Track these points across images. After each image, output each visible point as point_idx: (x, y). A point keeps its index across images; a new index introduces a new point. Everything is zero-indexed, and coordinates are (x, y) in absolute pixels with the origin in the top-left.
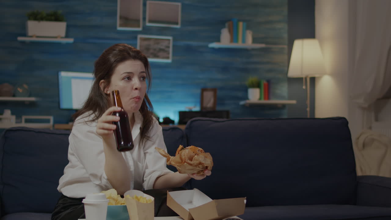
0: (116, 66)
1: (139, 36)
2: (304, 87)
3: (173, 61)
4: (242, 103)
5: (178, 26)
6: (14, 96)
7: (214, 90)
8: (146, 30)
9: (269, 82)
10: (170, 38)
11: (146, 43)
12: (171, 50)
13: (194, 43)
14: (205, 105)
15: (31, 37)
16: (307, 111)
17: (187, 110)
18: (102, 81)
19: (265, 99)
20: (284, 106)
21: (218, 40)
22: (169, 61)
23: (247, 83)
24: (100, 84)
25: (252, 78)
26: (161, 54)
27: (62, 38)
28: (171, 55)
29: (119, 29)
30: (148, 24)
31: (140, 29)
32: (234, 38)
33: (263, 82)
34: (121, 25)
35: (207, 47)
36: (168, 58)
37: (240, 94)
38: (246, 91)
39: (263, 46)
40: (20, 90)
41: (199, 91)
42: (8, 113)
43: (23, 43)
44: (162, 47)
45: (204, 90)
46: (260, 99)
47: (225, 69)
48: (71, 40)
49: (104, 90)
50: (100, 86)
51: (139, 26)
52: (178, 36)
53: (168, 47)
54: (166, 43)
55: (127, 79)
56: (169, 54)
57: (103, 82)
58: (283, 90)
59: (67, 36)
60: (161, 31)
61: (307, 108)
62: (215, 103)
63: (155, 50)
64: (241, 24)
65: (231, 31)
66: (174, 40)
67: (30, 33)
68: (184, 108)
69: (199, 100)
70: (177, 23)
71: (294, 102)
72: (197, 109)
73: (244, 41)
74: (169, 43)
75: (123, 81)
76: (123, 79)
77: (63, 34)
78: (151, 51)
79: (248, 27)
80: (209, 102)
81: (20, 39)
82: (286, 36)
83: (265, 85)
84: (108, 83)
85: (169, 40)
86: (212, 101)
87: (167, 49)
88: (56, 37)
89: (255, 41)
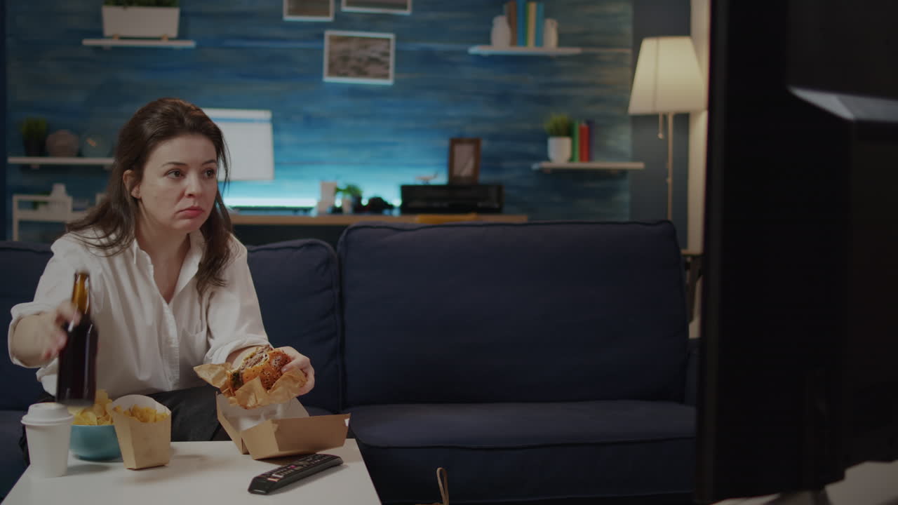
0: (154, 147)
1: (329, 33)
2: (661, 136)
3: (396, 81)
4: (536, 166)
5: (407, 12)
6: (80, 155)
7: (475, 142)
8: (343, 21)
9: (590, 123)
10: (391, 36)
11: (342, 46)
12: (392, 60)
13: (438, 46)
14: (456, 173)
15: (111, 37)
16: (666, 185)
17: (419, 182)
18: (128, 172)
19: (582, 159)
20: (623, 173)
21: (487, 40)
22: (389, 82)
23: (547, 125)
24: (124, 177)
25: (557, 117)
26: (372, 68)
27: (171, 39)
28: (391, 71)
29: (288, 18)
30: (346, 9)
31: (330, 19)
32: (518, 36)
33: (579, 126)
34: (292, 12)
35: (465, 53)
36: (386, 76)
37: (533, 149)
38: (545, 143)
39: (576, 51)
40: (92, 143)
41: (445, 143)
42: (59, 191)
43: (98, 49)
44: (375, 55)
45: (455, 142)
46: (572, 160)
47: (502, 97)
48: (190, 44)
49: (131, 190)
50: (125, 182)
51: (327, 14)
52: (405, 31)
53: (387, 54)
54: (381, 47)
55: (173, 175)
56: (388, 68)
57: (130, 175)
58: (623, 139)
59: (182, 35)
60: (372, 23)
61: (667, 176)
62: (476, 169)
63: (359, 60)
64: (532, 7)
65: (511, 23)
66: (399, 39)
67: (108, 31)
68: (413, 177)
69: (445, 160)
70: (404, 7)
71: (640, 165)
72: (441, 179)
73: (539, 41)
74: (389, 47)
75: (165, 178)
76: (167, 174)
77: (173, 32)
78: (353, 63)
79: (548, 14)
80: (466, 168)
81: (88, 42)
82: (628, 29)
83: (582, 130)
84: (139, 178)
85: (388, 40)
86: (471, 164)
87: (384, 59)
88: (159, 39)
89: (563, 40)
